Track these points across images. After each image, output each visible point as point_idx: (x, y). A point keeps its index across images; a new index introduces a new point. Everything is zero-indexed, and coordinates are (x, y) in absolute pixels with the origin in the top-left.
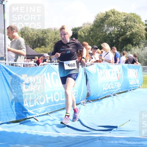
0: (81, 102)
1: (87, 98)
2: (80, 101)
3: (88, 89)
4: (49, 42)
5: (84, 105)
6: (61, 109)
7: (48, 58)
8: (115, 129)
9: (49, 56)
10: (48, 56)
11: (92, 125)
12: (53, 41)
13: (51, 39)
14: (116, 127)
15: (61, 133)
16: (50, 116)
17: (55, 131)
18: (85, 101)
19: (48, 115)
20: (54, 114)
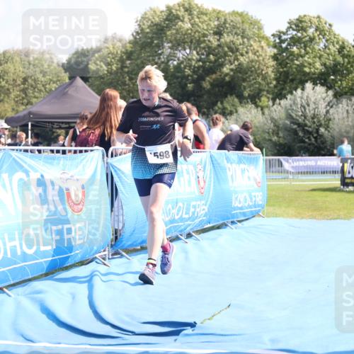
0: (97, 256)
1: (113, 243)
2: (94, 254)
3: (116, 218)
4: (8, 89)
5: (105, 264)
6: (42, 275)
7: (7, 132)
8: (189, 330)
9: (9, 127)
10: (6, 126)
11: (127, 319)
12: (19, 85)
13: (13, 80)
14: (193, 325)
15: (39, 342)
16: (10, 296)
17: (22, 336)
18: (106, 253)
19: (4, 292)
20: (20, 290)
